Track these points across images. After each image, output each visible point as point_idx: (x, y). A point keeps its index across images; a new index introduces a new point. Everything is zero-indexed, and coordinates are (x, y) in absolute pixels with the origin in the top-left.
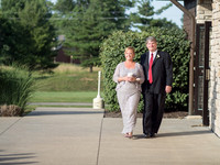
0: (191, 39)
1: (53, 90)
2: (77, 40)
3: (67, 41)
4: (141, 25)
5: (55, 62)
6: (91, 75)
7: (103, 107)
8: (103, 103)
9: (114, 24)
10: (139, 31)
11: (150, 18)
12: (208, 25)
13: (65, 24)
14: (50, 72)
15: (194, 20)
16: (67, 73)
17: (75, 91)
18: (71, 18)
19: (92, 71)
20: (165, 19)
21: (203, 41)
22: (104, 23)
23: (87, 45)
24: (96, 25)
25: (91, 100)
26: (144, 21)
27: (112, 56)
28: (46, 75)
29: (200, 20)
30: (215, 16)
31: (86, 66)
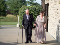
0: (43, 8)
1: (6, 22)
2: (12, 8)
3: (10, 8)
4: (30, 4)
5: (6, 14)
6: (16, 18)
7: (19, 26)
8: (19, 25)
9: (23, 4)
10: (30, 6)
11: (32, 2)
12: (48, 4)
13: (9, 4)
14: (5, 17)
15: (44, 3)
16: (10, 17)
17: (12, 22)
18: (11, 2)
19: (16, 17)
20: (37, 3)
21: (47, 9)
22: (20, 3)
23: (15, 9)
24: (18, 4)
25: (16, 25)
26: (31, 3)
27: (22, 13)
28: (4, 17)
29: (46, 3)
30: (50, 2)
31: (15, 15)
